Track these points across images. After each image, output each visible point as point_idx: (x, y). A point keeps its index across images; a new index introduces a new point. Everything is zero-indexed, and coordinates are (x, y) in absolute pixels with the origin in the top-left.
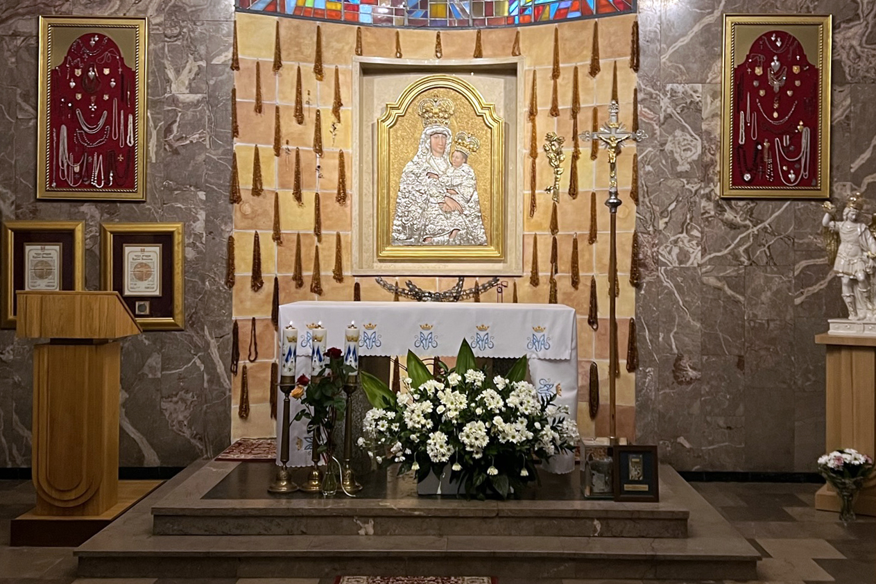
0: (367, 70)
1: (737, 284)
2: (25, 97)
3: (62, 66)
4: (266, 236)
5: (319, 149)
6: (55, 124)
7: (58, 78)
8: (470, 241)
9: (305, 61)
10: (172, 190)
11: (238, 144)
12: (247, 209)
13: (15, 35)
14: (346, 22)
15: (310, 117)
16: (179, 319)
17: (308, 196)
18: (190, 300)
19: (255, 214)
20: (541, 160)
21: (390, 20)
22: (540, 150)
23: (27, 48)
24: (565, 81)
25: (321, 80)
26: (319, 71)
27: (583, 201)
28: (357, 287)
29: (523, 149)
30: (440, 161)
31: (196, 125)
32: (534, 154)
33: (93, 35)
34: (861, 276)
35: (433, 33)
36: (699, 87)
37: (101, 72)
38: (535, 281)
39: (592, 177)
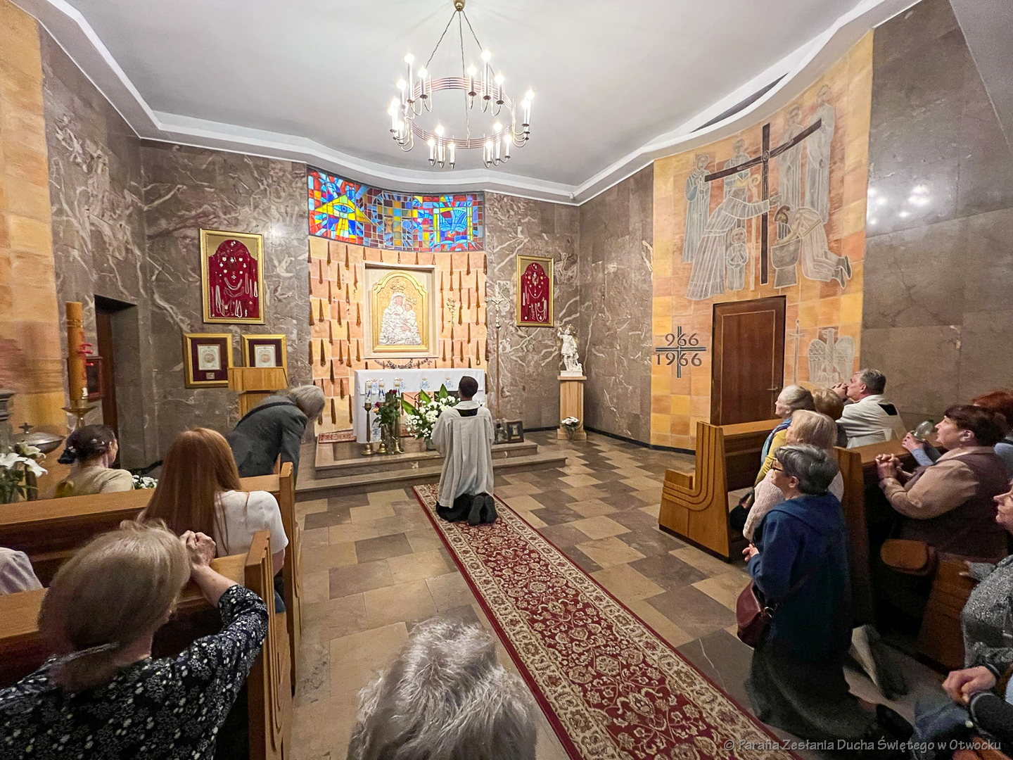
0: (368, 267)
1: (523, 359)
2: (193, 270)
3: (215, 255)
4: (326, 341)
5: (348, 301)
6: (213, 284)
7: (213, 262)
8: (413, 343)
9: (341, 260)
10: (278, 319)
11: (312, 298)
12: (317, 328)
13: (185, 237)
14: (358, 245)
15: (344, 287)
17: (344, 322)
18: (291, 371)
19: (320, 332)
20: (446, 309)
21: (377, 245)
22: (445, 305)
23: (193, 245)
24: (456, 277)
25: (348, 270)
26: (347, 265)
27: (465, 326)
28: (366, 363)
29: (438, 304)
30: (400, 308)
31: (290, 288)
32: (443, 307)
33: (233, 241)
35: (398, 253)
36: (508, 282)
37: (237, 259)
38: (444, 359)
39: (468, 316)
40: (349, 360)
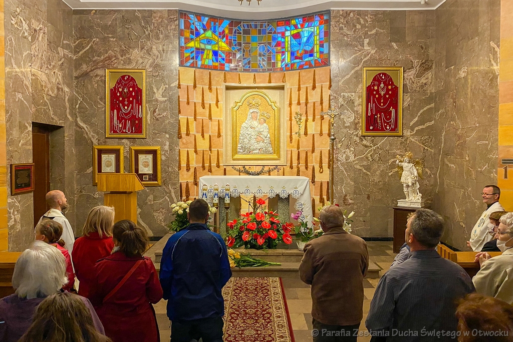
0: (228, 88)
1: (368, 168)
2: (101, 99)
3: (115, 88)
4: (192, 151)
5: (210, 118)
6: (112, 109)
7: (113, 92)
8: (267, 152)
9: (205, 85)
10: (156, 134)
11: (180, 116)
12: (184, 141)
13: (97, 76)
14: (220, 70)
15: (207, 106)
16: (159, 182)
17: (207, 136)
18: (164, 175)
19: (187, 143)
20: (294, 122)
21: (236, 69)
22: (293, 118)
23: (101, 81)
24: (303, 92)
25: (211, 92)
26: (210, 89)
27: (310, 137)
28: (225, 169)
29: (287, 118)
30: (255, 122)
31: (165, 110)
32: (291, 120)
33: (126, 76)
34: (410, 184)
35: (252, 74)
36: (353, 94)
37: (129, 89)
38: (291, 167)
39: (313, 128)
40: (210, 166)
